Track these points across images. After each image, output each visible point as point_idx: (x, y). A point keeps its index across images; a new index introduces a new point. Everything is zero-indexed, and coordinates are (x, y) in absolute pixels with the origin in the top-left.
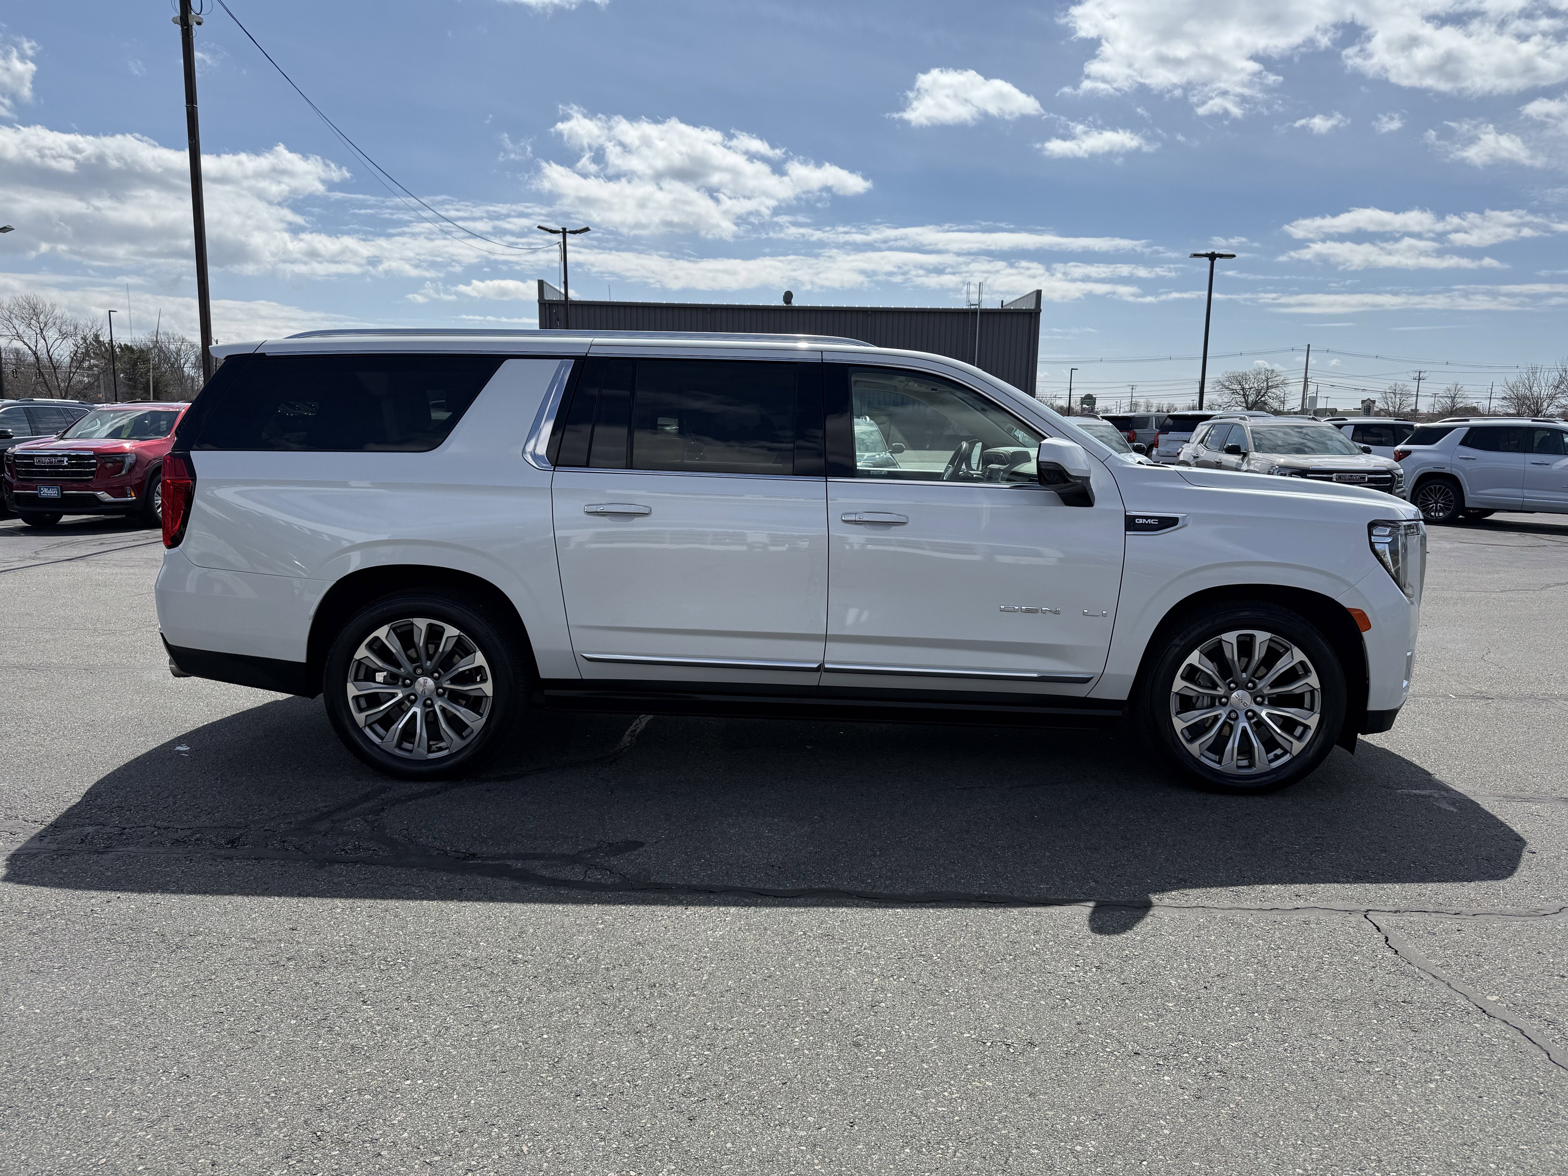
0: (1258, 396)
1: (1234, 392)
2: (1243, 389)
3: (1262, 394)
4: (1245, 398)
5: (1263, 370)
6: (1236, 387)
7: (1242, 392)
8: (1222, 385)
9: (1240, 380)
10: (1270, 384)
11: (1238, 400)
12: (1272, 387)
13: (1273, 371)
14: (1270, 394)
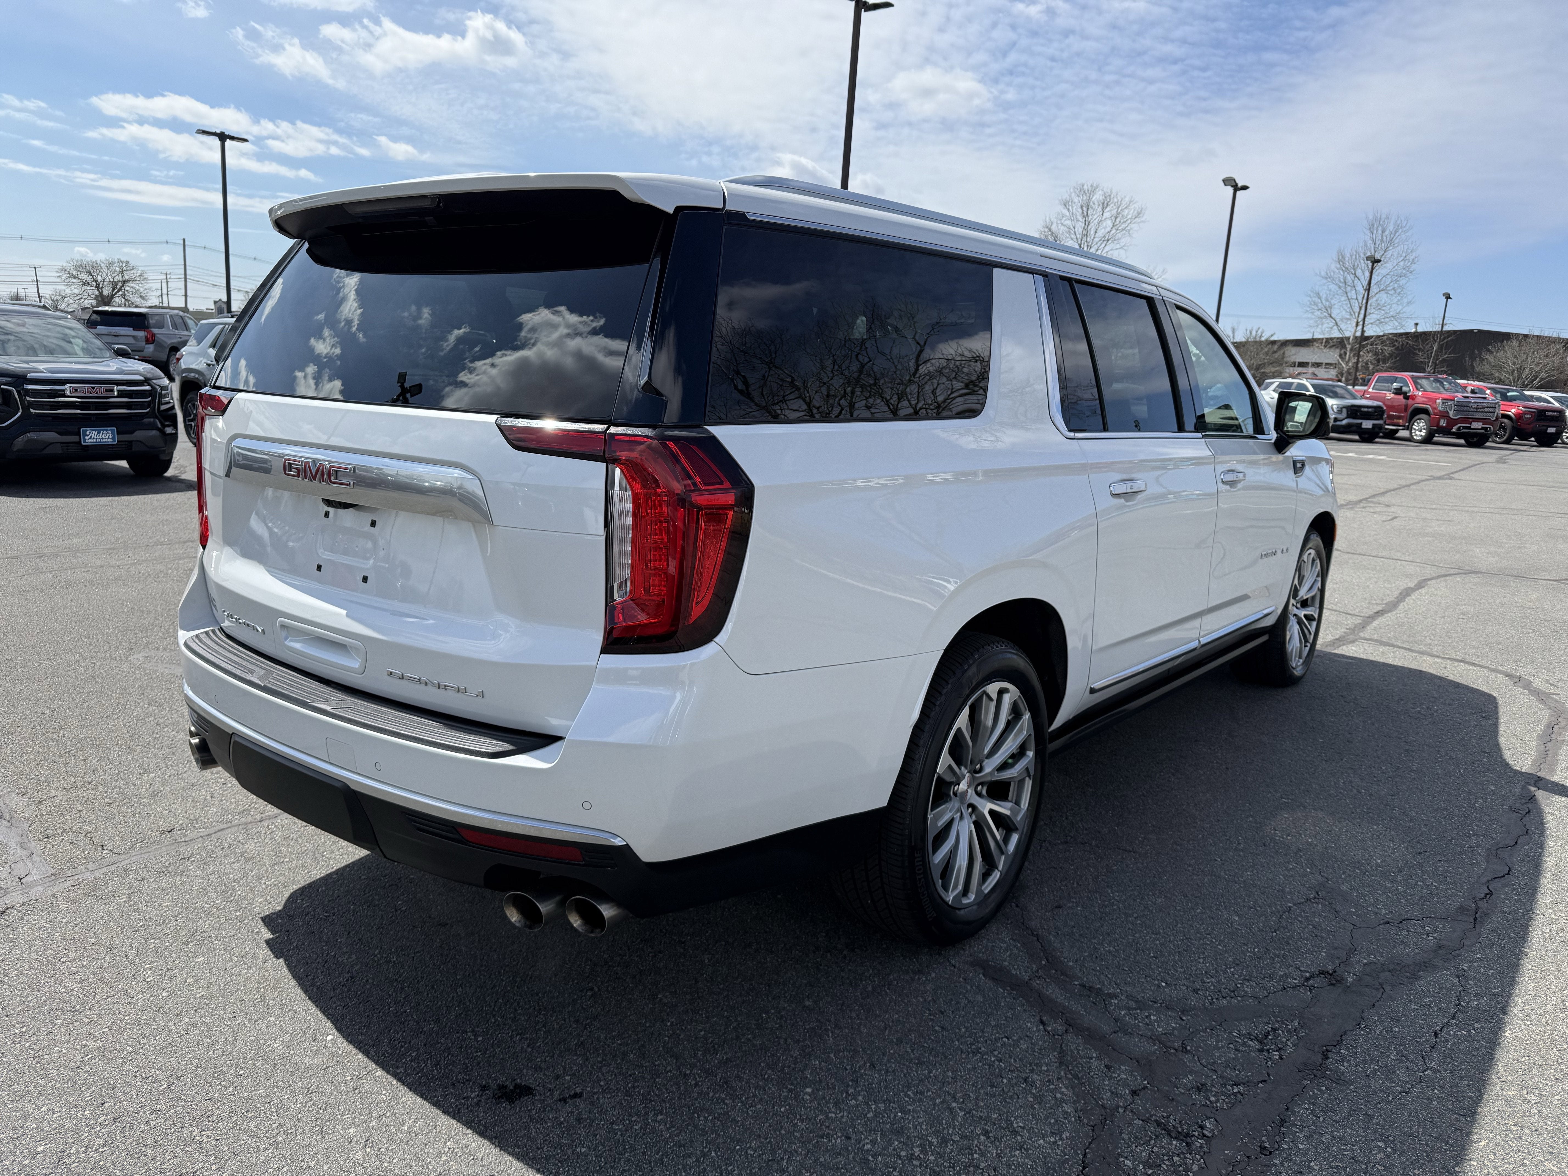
0: (114, 290)
1: (85, 283)
2: (96, 281)
3: (118, 287)
4: (98, 290)
5: (116, 261)
6: (85, 276)
7: (94, 283)
8: (69, 273)
9: (91, 269)
10: (127, 277)
11: (91, 292)
12: (128, 281)
13: (127, 262)
14: (127, 288)
